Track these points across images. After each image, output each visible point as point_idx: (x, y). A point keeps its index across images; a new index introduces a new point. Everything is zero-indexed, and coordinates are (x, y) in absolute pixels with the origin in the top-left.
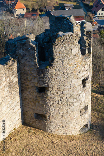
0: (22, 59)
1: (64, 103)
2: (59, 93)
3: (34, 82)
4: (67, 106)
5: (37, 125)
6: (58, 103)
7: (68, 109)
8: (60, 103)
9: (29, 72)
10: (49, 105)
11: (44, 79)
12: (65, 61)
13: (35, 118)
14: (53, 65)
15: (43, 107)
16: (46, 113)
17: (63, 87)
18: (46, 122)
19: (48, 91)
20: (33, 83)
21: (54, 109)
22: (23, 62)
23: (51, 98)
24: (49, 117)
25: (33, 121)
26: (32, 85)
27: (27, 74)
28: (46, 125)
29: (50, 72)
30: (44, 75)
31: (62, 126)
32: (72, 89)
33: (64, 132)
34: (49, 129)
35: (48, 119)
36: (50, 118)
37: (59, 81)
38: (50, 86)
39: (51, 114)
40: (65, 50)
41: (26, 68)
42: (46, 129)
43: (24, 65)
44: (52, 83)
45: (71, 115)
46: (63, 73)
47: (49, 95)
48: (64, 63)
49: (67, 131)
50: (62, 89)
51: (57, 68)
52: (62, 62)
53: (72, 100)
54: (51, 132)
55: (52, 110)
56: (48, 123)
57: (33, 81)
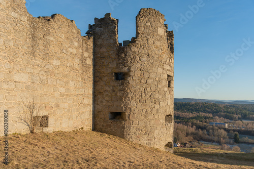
0: (99, 38)
1: (148, 96)
2: (143, 81)
3: (112, 66)
4: (152, 102)
5: (112, 129)
6: (141, 96)
7: (153, 107)
8: (143, 96)
9: (106, 54)
10: (129, 98)
11: (124, 60)
12: (151, 40)
13: (110, 119)
14: (137, 42)
15: (122, 100)
16: (125, 110)
17: (147, 73)
18: (125, 124)
19: (130, 76)
20: (111, 68)
21: (135, 104)
22: (99, 42)
23: (132, 86)
24: (129, 115)
25: (107, 125)
26: (109, 71)
27: (103, 58)
28: (124, 128)
29: (133, 50)
30: (126, 55)
31: (145, 132)
32: (157, 79)
33: (147, 141)
34: (129, 135)
35: (127, 118)
36: (130, 117)
37: (143, 65)
38: (132, 69)
39: (131, 111)
40: (150, 27)
41: (104, 50)
42: (124, 135)
43: (101, 46)
44: (135, 65)
45: (156, 117)
46: (148, 55)
47: (130, 82)
48: (150, 43)
49: (151, 140)
50: (146, 75)
51: (141, 47)
52: (147, 40)
53: (157, 96)
54: (131, 139)
55: (133, 104)
56: (127, 125)
57: (110, 66)
